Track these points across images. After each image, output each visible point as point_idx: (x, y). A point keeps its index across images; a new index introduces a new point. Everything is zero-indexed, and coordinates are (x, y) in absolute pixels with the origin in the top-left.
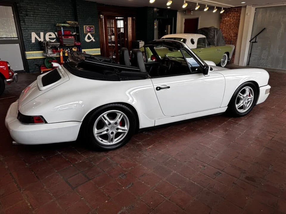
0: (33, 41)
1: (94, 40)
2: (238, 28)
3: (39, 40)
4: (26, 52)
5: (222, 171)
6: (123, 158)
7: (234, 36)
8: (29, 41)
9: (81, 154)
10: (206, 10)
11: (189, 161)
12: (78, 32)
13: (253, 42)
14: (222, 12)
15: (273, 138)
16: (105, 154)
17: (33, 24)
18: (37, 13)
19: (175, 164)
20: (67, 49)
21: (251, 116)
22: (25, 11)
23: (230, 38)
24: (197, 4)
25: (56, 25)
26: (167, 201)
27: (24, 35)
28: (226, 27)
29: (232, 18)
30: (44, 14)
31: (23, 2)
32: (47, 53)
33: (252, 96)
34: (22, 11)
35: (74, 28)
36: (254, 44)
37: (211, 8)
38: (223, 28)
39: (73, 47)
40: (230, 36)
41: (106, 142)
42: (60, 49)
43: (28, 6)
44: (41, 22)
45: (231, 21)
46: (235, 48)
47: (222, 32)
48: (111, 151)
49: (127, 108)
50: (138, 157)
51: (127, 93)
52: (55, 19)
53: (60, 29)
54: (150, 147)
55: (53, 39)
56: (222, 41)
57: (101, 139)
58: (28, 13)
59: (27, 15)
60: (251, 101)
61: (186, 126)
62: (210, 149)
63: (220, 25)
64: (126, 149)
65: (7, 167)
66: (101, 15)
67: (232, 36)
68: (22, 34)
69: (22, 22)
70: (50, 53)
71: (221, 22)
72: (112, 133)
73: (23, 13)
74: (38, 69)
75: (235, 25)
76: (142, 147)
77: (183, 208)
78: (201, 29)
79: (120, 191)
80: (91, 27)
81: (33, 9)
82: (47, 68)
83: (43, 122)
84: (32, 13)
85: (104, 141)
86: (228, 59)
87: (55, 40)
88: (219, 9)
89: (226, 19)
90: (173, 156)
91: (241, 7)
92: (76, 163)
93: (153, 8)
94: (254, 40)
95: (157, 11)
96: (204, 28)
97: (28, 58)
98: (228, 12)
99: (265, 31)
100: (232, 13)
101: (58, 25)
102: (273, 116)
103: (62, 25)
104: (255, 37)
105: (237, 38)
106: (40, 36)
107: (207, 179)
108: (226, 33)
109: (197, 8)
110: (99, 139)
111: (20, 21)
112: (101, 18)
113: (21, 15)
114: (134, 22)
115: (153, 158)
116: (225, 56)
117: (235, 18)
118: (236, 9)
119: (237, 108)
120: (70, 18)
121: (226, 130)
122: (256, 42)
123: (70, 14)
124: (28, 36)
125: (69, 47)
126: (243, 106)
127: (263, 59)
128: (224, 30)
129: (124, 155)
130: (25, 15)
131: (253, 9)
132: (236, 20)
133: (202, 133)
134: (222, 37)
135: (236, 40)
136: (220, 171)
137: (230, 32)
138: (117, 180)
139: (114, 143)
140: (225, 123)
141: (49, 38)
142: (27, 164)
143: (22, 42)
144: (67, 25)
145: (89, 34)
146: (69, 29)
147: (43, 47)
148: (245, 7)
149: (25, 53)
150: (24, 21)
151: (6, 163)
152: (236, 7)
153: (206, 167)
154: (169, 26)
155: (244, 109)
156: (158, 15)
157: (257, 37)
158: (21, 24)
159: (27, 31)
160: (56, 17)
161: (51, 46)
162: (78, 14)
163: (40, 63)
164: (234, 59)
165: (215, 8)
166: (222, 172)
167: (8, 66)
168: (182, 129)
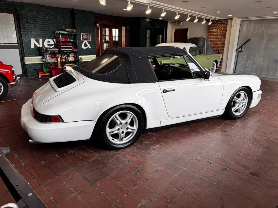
0: (33, 47)
1: (90, 48)
2: (225, 39)
3: (38, 46)
4: (26, 58)
5: (228, 167)
6: (133, 156)
7: (221, 46)
8: (29, 47)
9: (93, 152)
10: (196, 21)
11: (196, 159)
12: (75, 39)
13: (239, 52)
14: (210, 24)
15: (269, 138)
16: (116, 152)
17: (33, 31)
18: (37, 21)
19: (183, 162)
20: (65, 55)
21: (245, 119)
22: (25, 18)
23: (217, 48)
24: (188, 16)
25: (55, 32)
26: (181, 194)
27: (23, 41)
28: (213, 37)
29: (220, 29)
30: (44, 21)
31: (24, 10)
32: (45, 59)
33: (246, 101)
34: (23, 18)
35: (71, 35)
36: (240, 53)
37: (201, 20)
38: (211, 39)
39: (70, 53)
40: (218, 46)
41: (117, 141)
42: (58, 55)
43: (29, 14)
44: (40, 29)
45: (219, 32)
46: (222, 57)
47: (210, 42)
48: (121, 150)
49: (137, 109)
50: (147, 155)
51: (137, 95)
52: (54, 26)
53: (59, 36)
54: (157, 146)
55: (51, 45)
56: (210, 50)
57: (112, 138)
58: (28, 20)
59: (27, 22)
60: (245, 104)
61: (187, 127)
62: (213, 148)
63: (208, 36)
64: (135, 148)
65: (23, 164)
66: (97, 24)
67: (219, 46)
68: (22, 40)
69: (23, 28)
70: (48, 59)
71: (209, 33)
72: (123, 132)
73: (24, 20)
74: (36, 74)
75: (222, 36)
76: (150, 146)
77: (198, 200)
78: (191, 39)
79: (137, 186)
80: (87, 35)
81: (33, 16)
82: (45, 73)
83: (60, 121)
84: (32, 20)
85: (115, 140)
86: (216, 67)
87: (53, 46)
88: (208, 21)
89: (213, 30)
90: (181, 155)
91: (227, 19)
92: (90, 160)
93: (146, 18)
94: (239, 50)
95: (150, 21)
96: (194, 38)
97: (26, 63)
98: (216, 24)
99: (250, 41)
100: (219, 25)
101: (56, 32)
102: (266, 119)
103: (61, 32)
104: (240, 47)
105: (224, 48)
106: (39, 42)
107: (216, 175)
108: (214, 43)
109: (188, 20)
110: (110, 138)
111: (20, 27)
112: (97, 26)
113: (22, 22)
114: (127, 32)
115: (162, 156)
116: (214, 64)
117: (222, 29)
118: (222, 22)
119: (233, 111)
120: (69, 26)
121: (225, 131)
122: (242, 52)
123: (68, 22)
124: (27, 42)
125: (66, 53)
126: (239, 109)
127: (248, 68)
128: (212, 40)
129: (134, 154)
130: (26, 22)
131: (239, 21)
132: (223, 31)
133: (203, 134)
134: (211, 46)
135: (223, 50)
136: (226, 168)
137: (217, 42)
138: (132, 176)
139: (124, 142)
140: (223, 124)
141: (48, 45)
142: (43, 162)
143: (22, 48)
144: (66, 32)
145: (86, 41)
146: (67, 37)
147: (42, 52)
148: (232, 19)
149: (24, 58)
150: (24, 28)
151: (21, 161)
152: (223, 20)
153: (212, 165)
154: (161, 36)
155: (239, 112)
156: (150, 25)
157: (243, 47)
158: (22, 30)
159: (27, 37)
160: (55, 25)
161: (50, 52)
162: (76, 22)
163: (38, 68)
164: (221, 67)
165: (204, 19)
166: (228, 169)
167: (13, 69)
168: (184, 130)
